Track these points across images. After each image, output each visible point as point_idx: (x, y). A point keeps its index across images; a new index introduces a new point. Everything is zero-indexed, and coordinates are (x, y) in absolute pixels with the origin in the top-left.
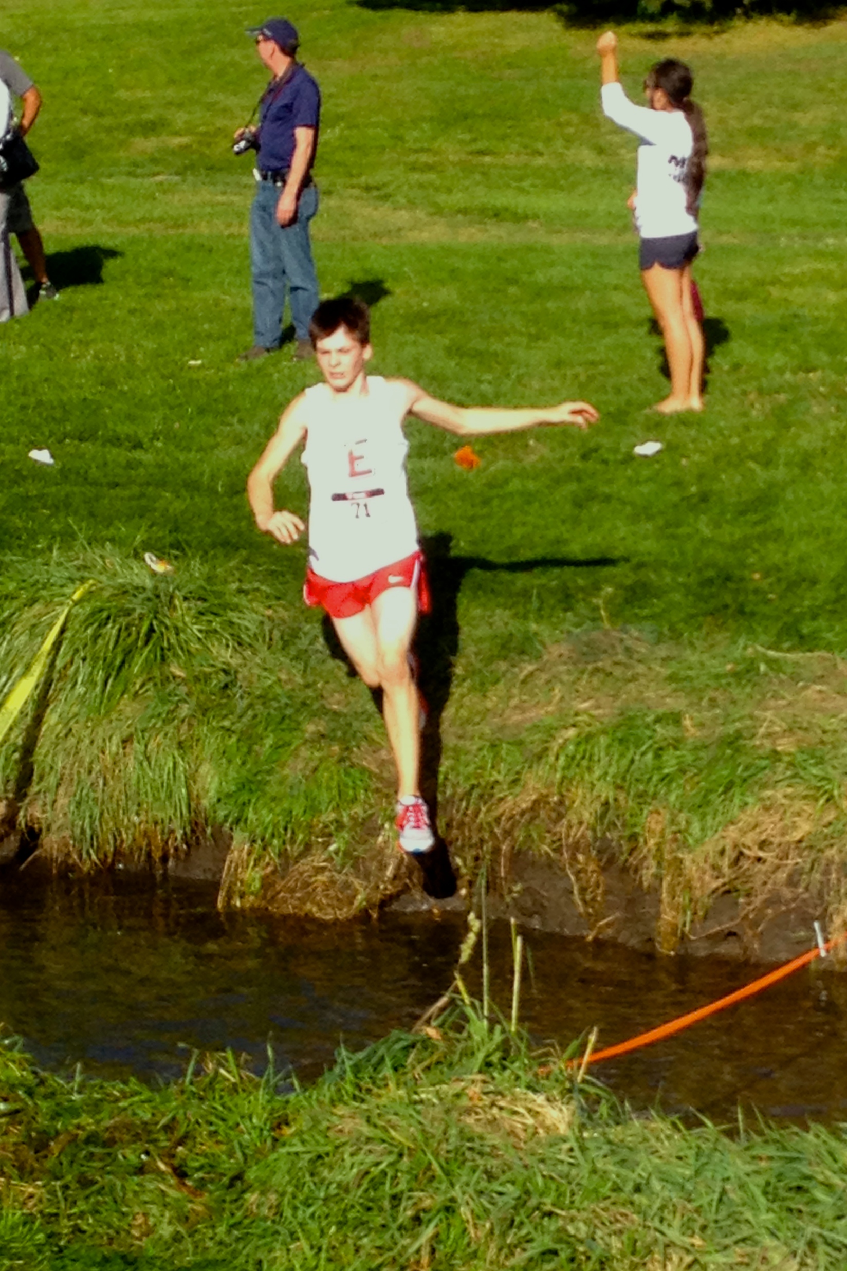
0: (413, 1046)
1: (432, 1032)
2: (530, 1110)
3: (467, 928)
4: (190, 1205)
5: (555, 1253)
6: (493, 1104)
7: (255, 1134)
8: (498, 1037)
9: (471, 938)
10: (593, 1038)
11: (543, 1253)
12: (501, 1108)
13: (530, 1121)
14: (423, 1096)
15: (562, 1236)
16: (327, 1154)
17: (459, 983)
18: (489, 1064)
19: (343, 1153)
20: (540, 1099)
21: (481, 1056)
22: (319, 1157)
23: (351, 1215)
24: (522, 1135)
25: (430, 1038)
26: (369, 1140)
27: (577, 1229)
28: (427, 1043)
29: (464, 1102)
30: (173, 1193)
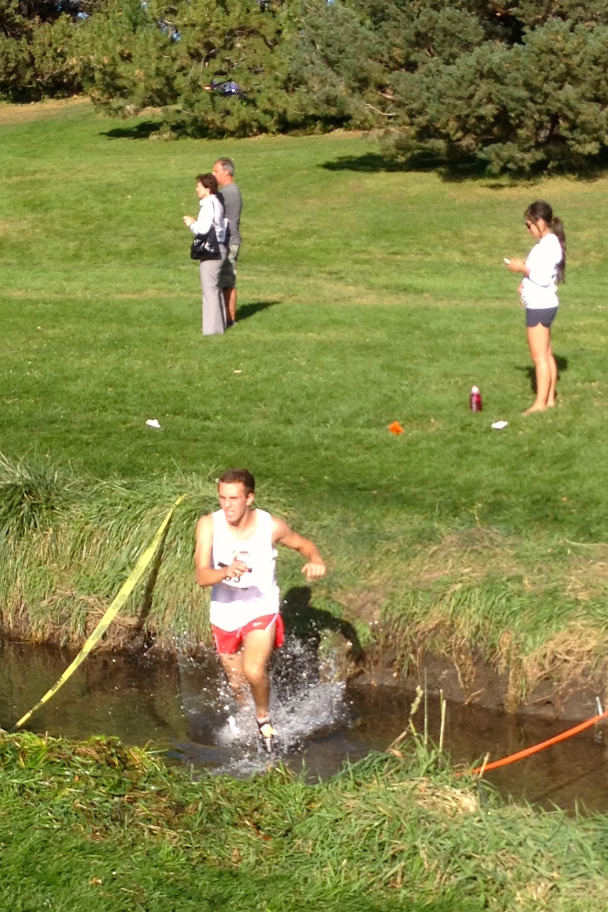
0: (386, 760)
1: (397, 753)
2: (453, 798)
3: (415, 694)
4: (264, 846)
5: (475, 879)
6: (433, 794)
7: (297, 806)
8: (433, 757)
9: (418, 700)
10: (486, 759)
11: (468, 879)
12: (438, 797)
13: (454, 804)
14: (395, 788)
15: (477, 869)
16: (341, 819)
17: (412, 725)
18: (428, 772)
19: (350, 819)
20: (458, 792)
21: (425, 766)
22: (337, 821)
23: (355, 853)
24: (449, 812)
25: (395, 756)
26: (365, 811)
27: (488, 866)
28: (394, 759)
29: (416, 792)
30: (254, 839)
